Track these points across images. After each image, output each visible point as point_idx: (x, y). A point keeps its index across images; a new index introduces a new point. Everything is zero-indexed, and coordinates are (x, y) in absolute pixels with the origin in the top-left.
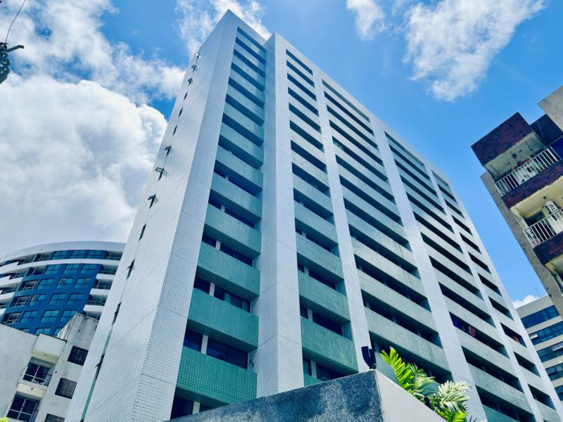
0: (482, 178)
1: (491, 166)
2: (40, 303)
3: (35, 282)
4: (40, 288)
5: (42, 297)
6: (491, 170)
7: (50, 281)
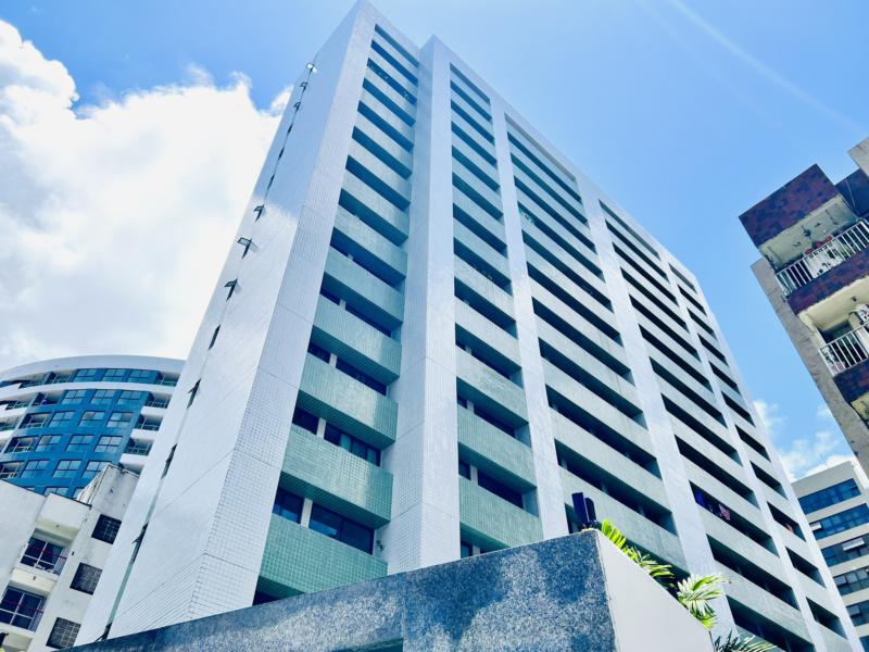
0: (754, 267)
1: (769, 248)
2: (52, 449)
3: (46, 416)
4: (53, 424)
5: (56, 439)
6: (770, 254)
7: (69, 415)
